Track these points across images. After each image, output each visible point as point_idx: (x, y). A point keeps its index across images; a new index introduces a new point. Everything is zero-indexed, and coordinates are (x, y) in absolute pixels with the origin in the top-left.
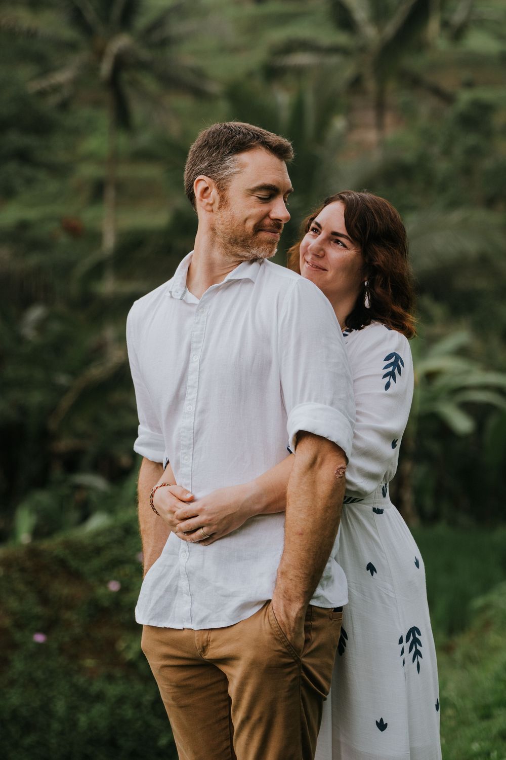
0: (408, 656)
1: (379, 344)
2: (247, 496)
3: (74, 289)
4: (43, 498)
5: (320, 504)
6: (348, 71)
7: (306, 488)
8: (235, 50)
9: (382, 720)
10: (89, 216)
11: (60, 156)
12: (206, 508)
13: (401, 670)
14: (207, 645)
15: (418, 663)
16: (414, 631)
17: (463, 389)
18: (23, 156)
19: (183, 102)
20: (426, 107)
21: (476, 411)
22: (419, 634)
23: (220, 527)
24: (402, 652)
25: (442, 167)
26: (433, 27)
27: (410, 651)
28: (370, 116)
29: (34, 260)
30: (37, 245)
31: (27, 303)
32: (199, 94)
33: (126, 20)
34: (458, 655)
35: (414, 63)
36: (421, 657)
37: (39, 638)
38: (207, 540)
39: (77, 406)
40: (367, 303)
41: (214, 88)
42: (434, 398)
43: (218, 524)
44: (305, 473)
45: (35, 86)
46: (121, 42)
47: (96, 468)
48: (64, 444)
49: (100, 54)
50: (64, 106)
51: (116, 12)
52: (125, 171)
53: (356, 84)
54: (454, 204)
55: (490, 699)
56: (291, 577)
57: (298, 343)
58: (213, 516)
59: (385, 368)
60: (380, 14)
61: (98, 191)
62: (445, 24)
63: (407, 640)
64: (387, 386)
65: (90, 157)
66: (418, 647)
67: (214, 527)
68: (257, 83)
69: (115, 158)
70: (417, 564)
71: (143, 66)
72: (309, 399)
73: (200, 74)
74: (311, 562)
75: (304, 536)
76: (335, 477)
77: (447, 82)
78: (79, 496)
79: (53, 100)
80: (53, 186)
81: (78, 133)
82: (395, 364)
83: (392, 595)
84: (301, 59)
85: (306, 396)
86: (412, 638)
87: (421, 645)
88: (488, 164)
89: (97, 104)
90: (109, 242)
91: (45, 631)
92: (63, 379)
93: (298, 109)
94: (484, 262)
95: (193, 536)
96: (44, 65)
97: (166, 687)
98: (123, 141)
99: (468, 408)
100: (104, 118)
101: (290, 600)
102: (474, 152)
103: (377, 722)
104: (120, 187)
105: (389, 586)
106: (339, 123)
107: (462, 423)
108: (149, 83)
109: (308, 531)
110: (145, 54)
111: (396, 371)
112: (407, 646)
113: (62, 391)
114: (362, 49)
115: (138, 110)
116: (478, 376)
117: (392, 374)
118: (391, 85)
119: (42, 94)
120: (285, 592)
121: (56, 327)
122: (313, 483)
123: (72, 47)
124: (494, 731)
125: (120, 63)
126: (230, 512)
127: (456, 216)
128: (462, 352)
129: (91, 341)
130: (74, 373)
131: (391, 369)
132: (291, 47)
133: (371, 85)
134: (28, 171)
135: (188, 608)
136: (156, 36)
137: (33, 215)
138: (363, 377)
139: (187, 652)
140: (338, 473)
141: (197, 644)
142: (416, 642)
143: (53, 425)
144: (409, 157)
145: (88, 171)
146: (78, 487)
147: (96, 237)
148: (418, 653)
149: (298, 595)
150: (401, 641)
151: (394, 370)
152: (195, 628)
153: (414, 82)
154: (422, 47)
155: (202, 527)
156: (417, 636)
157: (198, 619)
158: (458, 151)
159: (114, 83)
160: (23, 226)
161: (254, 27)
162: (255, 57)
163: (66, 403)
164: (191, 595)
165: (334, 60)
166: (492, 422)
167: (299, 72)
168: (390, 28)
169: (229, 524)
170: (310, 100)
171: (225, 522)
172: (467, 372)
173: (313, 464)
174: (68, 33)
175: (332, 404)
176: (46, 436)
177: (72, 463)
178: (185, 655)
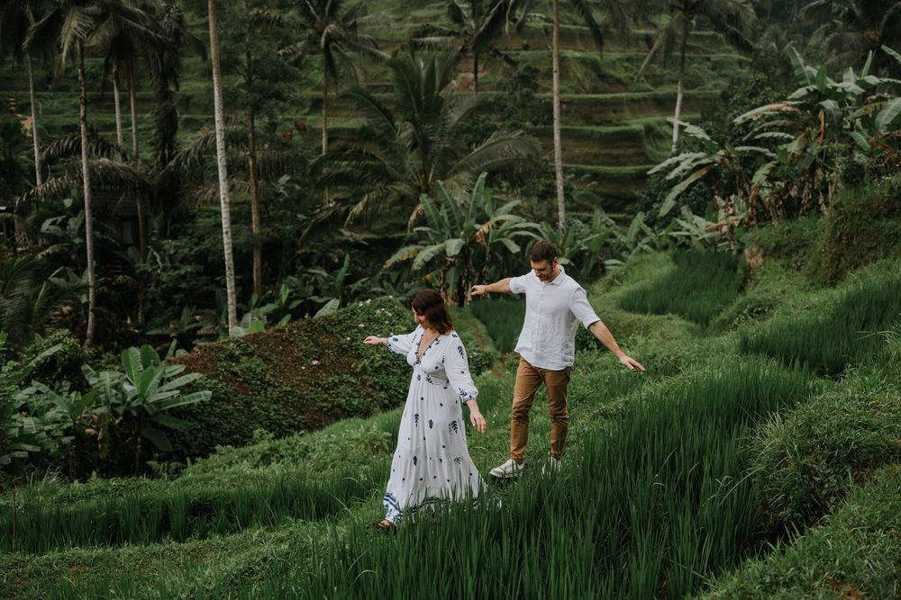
4: (294, 279)
6: (459, 46)
10: (309, 119)
15: (456, 430)
17: (517, 229)
18: (278, 95)
20: (501, 68)
21: (521, 241)
22: (456, 423)
26: (507, 25)
28: (470, 66)
31: (280, 173)
33: (332, 15)
35: (496, 43)
37: (315, 362)
39: (312, 233)
41: (383, 54)
42: (500, 235)
45: (281, 52)
46: (331, 27)
48: (302, 251)
49: (320, 33)
50: (297, 63)
51: (327, 9)
53: (463, 53)
54: (515, 126)
60: (477, 14)
61: (316, 105)
68: (407, 53)
71: (342, 39)
77: (514, 56)
78: (313, 279)
79: (292, 59)
84: (432, 39)
87: (457, 426)
91: (318, 360)
93: (431, 71)
94: (529, 158)
96: (287, 41)
99: (517, 240)
102: (527, 97)
104: (329, 103)
107: (514, 248)
110: (342, 33)
114: (466, 34)
115: (340, 66)
116: (523, 224)
121: (296, 187)
123: (303, 27)
125: (329, 39)
127: (515, 134)
128: (515, 211)
129: (317, 196)
130: (308, 214)
132: (427, 31)
133: (471, 53)
134: (281, 104)
136: (350, 22)
143: (298, 241)
146: (311, 275)
147: (317, 134)
153: (496, 53)
159: (327, 49)
163: (305, 232)
165: (451, 39)
167: (431, 46)
168: (483, 25)
170: (437, 65)
172: (518, 222)
174: (300, 20)
176: (294, 246)
177: (307, 261)
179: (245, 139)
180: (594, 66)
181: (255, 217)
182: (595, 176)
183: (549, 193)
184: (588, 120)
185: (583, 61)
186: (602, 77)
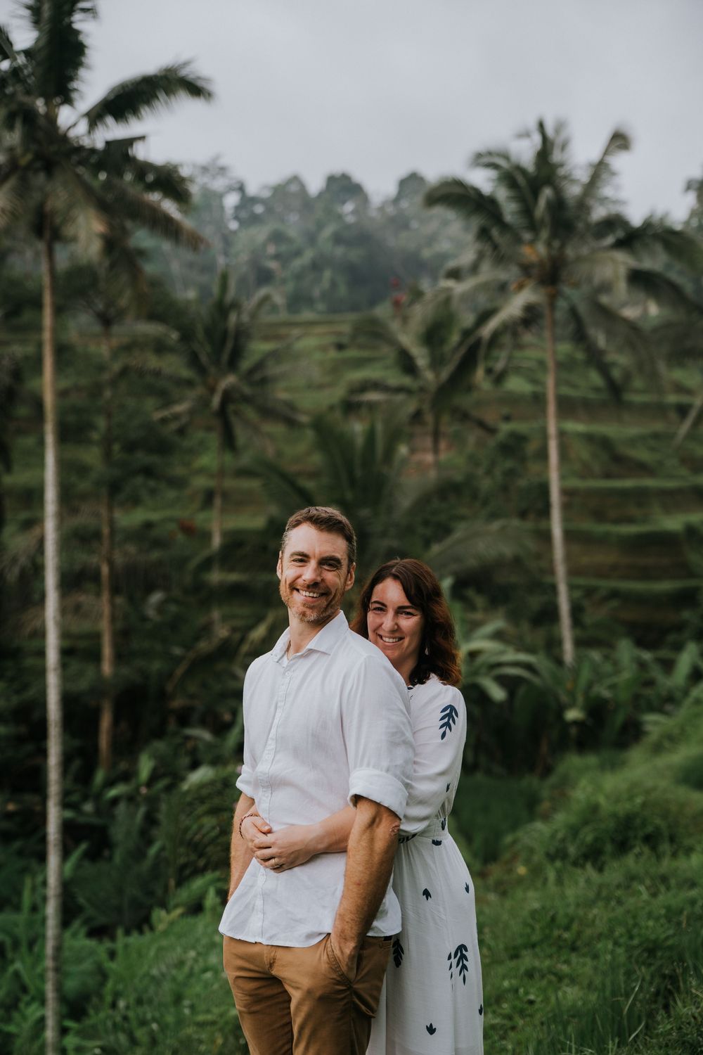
0: (456, 970)
1: (435, 697)
2: (312, 836)
3: (188, 579)
4: (160, 746)
5: (377, 858)
6: (411, 407)
7: (365, 844)
8: (321, 387)
9: (431, 1025)
10: (200, 519)
11: (179, 471)
12: (278, 842)
13: (449, 983)
14: (274, 962)
15: (464, 976)
16: (462, 947)
17: (500, 665)
18: (148, 472)
19: (277, 429)
20: (472, 437)
21: (509, 683)
22: (466, 950)
23: (289, 860)
24: (451, 967)
25: (486, 484)
26: (480, 373)
27: (457, 966)
28: (428, 442)
29: (155, 555)
30: (158, 543)
31: (150, 589)
32: (291, 423)
33: (233, 364)
34: (491, 880)
35: (463, 401)
36: (467, 970)
38: (279, 868)
39: (190, 672)
40: (427, 652)
41: (304, 419)
42: (475, 673)
43: (286, 857)
44: (364, 831)
45: (157, 416)
46: (230, 380)
47: (203, 723)
48: (178, 703)
49: (212, 390)
50: (182, 432)
51: (225, 357)
52: (229, 483)
53: (417, 417)
54: (493, 516)
55: (519, 941)
56: (347, 920)
57: (361, 714)
58: (283, 850)
59: (441, 719)
60: (436, 363)
61: (208, 498)
62: (489, 371)
63: (455, 957)
64: (443, 735)
65: (201, 471)
66: (465, 962)
67: (283, 859)
68: (338, 415)
69: (222, 473)
70: (467, 889)
71: (247, 400)
72: (368, 765)
73: (291, 406)
74: (366, 908)
75: (361, 886)
76: (390, 835)
77: (490, 417)
78: (190, 745)
79: (174, 426)
80: (171, 494)
81: (193, 452)
82: (449, 715)
83: (444, 917)
84: (373, 396)
85: (366, 760)
86: (459, 954)
87: (467, 960)
88: (522, 483)
89: (209, 429)
90: (217, 541)
92: (177, 651)
93: (371, 436)
94: (517, 561)
95: (267, 863)
96: (166, 399)
97: (239, 995)
98: (228, 458)
99: (503, 681)
100: (214, 439)
101: (345, 939)
102: (511, 473)
103: (427, 1026)
104: (225, 496)
105: (442, 910)
106: (403, 450)
107: (497, 693)
108: (250, 413)
109: (365, 882)
110: (247, 390)
111: (451, 721)
112: (454, 961)
113: (178, 660)
114: (422, 390)
115: (241, 435)
116: (511, 655)
117: (447, 724)
118: (445, 418)
119: (164, 421)
120: (342, 932)
121: (173, 608)
122: (372, 841)
123: (189, 383)
124: (522, 970)
125: (227, 397)
126: (297, 848)
127: (496, 526)
128: (498, 636)
129: (201, 620)
130: (188, 647)
131: (446, 720)
132: (365, 386)
133: (429, 418)
134: (152, 483)
135: (260, 924)
136: (257, 376)
137: (154, 516)
138: (422, 729)
139: (258, 966)
140: (393, 831)
141: (266, 961)
142: (463, 957)
143: (169, 687)
144: (458, 477)
145: (200, 482)
146: (188, 738)
147: (206, 536)
148: (464, 967)
149: (353, 936)
150: (450, 958)
151: (449, 720)
152: (265, 943)
153: (464, 416)
154: (470, 388)
155: (274, 858)
156: (464, 952)
157: (268, 935)
158: (498, 473)
159: (222, 412)
160: (148, 525)
161: (336, 369)
162: (337, 393)
163: (179, 671)
164: (264, 914)
165: (400, 397)
166: (522, 691)
167: (372, 406)
168: (445, 374)
169: (296, 858)
170: (379, 427)
171: (292, 856)
172: (502, 653)
173: (373, 823)
174: (186, 373)
175: (388, 770)
176: (163, 696)
177: (184, 719)
178: (257, 969)
179: (97, 535)
180: (604, 444)
181: (107, 651)
182: (614, 594)
183: (548, 615)
184: (599, 516)
185: (589, 438)
186: (618, 459)
